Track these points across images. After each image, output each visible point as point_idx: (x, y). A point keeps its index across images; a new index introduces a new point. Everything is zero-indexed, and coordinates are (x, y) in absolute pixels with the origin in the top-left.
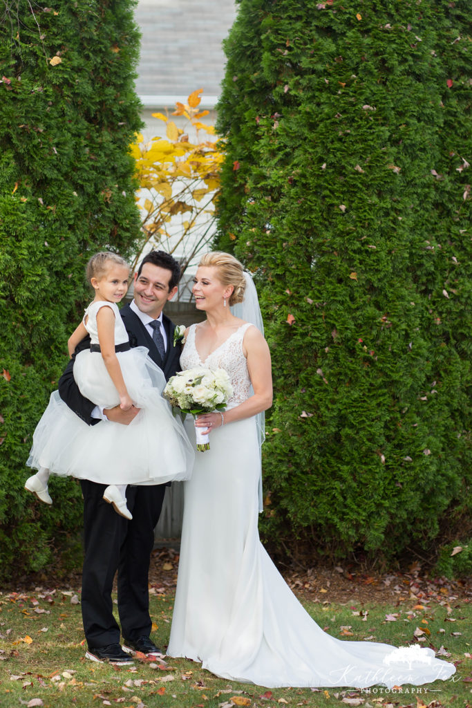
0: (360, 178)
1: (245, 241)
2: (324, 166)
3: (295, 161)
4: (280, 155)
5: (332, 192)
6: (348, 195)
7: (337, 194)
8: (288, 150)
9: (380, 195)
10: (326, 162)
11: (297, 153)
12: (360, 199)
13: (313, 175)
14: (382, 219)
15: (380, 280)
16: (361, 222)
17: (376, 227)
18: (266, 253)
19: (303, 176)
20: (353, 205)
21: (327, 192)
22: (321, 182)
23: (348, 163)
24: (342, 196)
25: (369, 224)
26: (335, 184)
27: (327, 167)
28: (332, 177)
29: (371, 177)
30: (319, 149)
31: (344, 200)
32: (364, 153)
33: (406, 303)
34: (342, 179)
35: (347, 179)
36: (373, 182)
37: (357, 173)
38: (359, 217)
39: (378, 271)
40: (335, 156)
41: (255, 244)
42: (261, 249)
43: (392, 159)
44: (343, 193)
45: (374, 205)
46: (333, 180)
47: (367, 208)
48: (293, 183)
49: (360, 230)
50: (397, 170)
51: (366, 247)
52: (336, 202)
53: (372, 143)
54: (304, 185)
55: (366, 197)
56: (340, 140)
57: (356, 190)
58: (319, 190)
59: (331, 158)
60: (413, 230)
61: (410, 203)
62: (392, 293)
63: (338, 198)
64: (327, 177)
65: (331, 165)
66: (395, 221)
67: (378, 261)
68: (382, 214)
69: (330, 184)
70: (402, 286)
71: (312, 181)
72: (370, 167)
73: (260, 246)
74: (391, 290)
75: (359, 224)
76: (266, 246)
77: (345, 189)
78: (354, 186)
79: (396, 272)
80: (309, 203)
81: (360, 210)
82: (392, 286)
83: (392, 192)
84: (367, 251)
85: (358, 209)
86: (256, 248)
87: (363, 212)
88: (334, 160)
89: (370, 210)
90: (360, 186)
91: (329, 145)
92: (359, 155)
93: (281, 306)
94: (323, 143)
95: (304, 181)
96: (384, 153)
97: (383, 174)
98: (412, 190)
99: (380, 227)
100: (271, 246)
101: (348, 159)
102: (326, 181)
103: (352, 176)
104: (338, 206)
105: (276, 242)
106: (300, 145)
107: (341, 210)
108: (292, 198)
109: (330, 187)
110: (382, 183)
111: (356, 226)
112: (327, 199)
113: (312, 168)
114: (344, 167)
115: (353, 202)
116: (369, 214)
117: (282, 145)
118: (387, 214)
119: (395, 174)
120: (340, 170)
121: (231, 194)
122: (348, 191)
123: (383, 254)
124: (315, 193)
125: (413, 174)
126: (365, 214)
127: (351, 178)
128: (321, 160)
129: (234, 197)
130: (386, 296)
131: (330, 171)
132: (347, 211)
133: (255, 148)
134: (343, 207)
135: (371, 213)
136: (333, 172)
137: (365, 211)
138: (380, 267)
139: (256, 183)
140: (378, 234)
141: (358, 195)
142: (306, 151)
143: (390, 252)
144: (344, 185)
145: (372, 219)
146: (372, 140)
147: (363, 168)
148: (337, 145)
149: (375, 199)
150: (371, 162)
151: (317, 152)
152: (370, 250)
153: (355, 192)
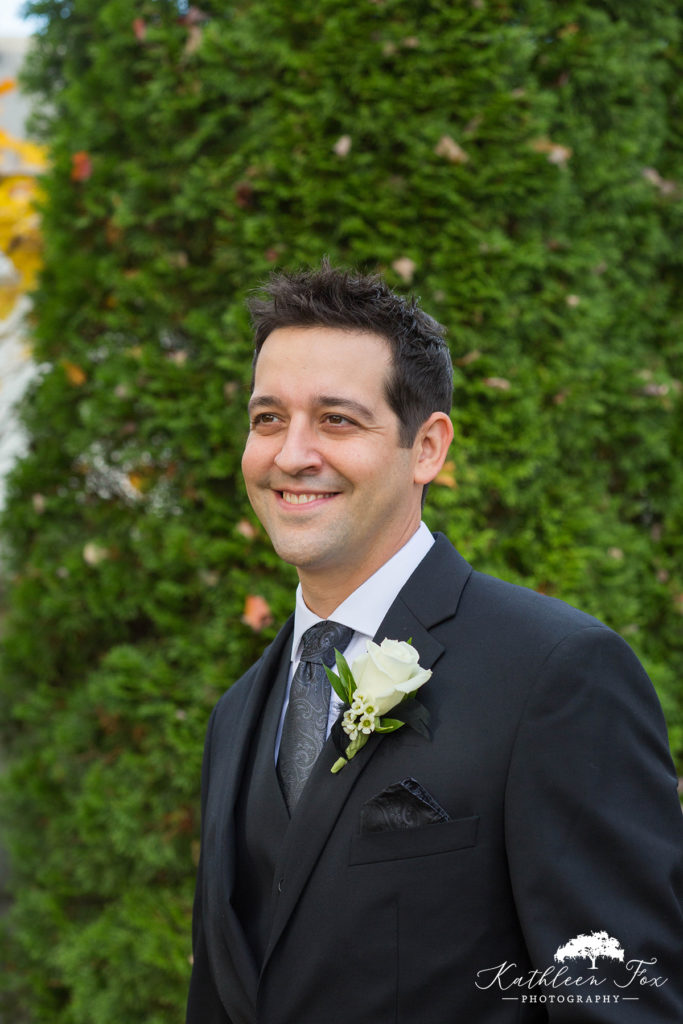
0: (453, 177)
1: (111, 384)
2: (343, 145)
3: (255, 142)
4: (209, 125)
5: (371, 222)
6: (418, 233)
7: (387, 228)
8: (233, 110)
9: (512, 230)
10: (348, 132)
11: (258, 118)
12: (456, 239)
13: (311, 172)
14: (524, 301)
15: (522, 485)
16: (460, 308)
17: (507, 322)
18: (177, 415)
19: (283, 178)
20: (438, 259)
21: (352, 224)
22: (337, 191)
23: (415, 134)
24: (399, 233)
25: (486, 316)
26: (376, 199)
27: (355, 150)
28: (370, 176)
29: (487, 172)
30: (327, 98)
31: (406, 245)
32: (464, 101)
33: (596, 553)
34: (396, 185)
35: (416, 180)
36: (493, 189)
37: (444, 161)
38: (455, 293)
39: (516, 457)
40: (376, 115)
41: (143, 390)
42: (158, 405)
43: (542, 123)
44: (404, 224)
45: (500, 257)
46: (371, 186)
47: (479, 266)
48: (253, 202)
49: (460, 333)
50: (559, 154)
51: (480, 386)
52: (383, 250)
53: (483, 73)
54: (285, 206)
55: (474, 233)
56: (388, 67)
57: (442, 213)
58: (330, 218)
59: (365, 121)
60: (606, 337)
61: (597, 258)
62: (558, 523)
63: (388, 239)
64: (355, 179)
65: (365, 143)
66: (558, 307)
67: (516, 428)
68: (521, 282)
69: (361, 199)
70: (586, 503)
71: (308, 191)
72: (479, 143)
73: (157, 395)
74: (557, 514)
75: (456, 315)
76: (173, 395)
77: (409, 212)
78: (437, 201)
79: (567, 463)
80: (301, 256)
81: (461, 275)
82: (556, 501)
83: (545, 220)
84: (482, 399)
85: (451, 269)
86: (147, 401)
87: (467, 280)
88: (372, 126)
89: (488, 271)
90: (455, 198)
91: (357, 84)
92: (446, 111)
93: (224, 574)
94: (337, 77)
95: (283, 192)
96: (523, 105)
97: (520, 165)
98: (601, 219)
99: (519, 325)
100: (187, 392)
101: (415, 122)
102: (351, 190)
103: (428, 169)
104: (388, 263)
105: (202, 384)
106: (268, 95)
107: (398, 275)
108: (252, 246)
109: (363, 207)
110: (520, 191)
111: (446, 322)
112: (357, 245)
113: (306, 152)
114: (399, 148)
115: (436, 249)
116: (485, 284)
117: (214, 95)
118: (536, 288)
119: (554, 167)
120: (391, 156)
121: (68, 249)
122: (421, 219)
123: (530, 406)
124: (322, 229)
125: (602, 173)
126: (475, 283)
127: (428, 177)
128: (333, 129)
129: (80, 258)
130: (540, 532)
131: (365, 158)
132: (418, 278)
133: (132, 109)
134: (406, 267)
135: (492, 281)
136: (369, 166)
137: (473, 275)
138: (523, 445)
139: (141, 210)
140: (513, 347)
141: (452, 228)
142: (287, 106)
143: (548, 402)
144: (405, 203)
145: (494, 301)
146: (486, 64)
147: (464, 145)
148: (381, 81)
149: (499, 242)
150: (485, 127)
151: (319, 106)
152: (491, 394)
153: (440, 222)
